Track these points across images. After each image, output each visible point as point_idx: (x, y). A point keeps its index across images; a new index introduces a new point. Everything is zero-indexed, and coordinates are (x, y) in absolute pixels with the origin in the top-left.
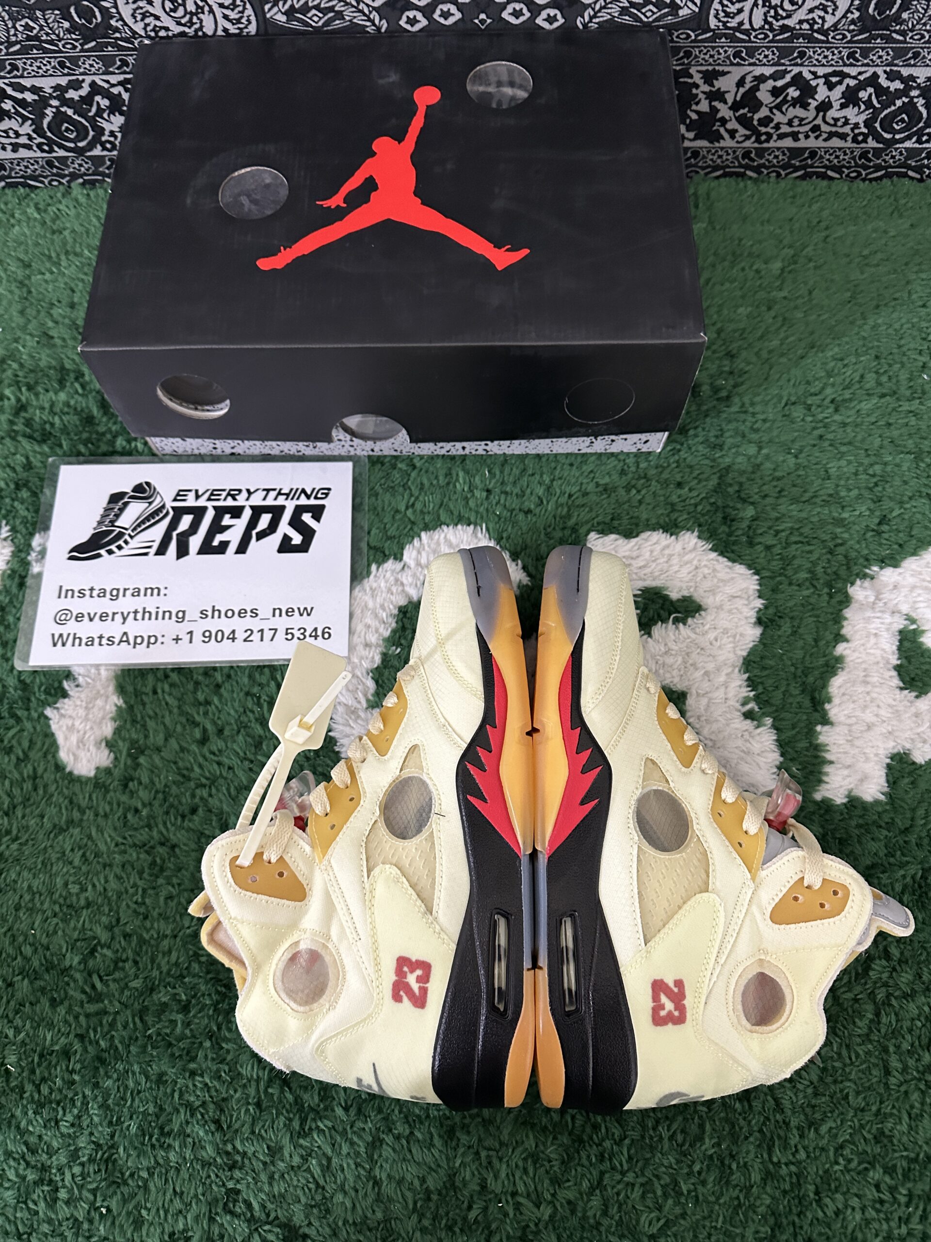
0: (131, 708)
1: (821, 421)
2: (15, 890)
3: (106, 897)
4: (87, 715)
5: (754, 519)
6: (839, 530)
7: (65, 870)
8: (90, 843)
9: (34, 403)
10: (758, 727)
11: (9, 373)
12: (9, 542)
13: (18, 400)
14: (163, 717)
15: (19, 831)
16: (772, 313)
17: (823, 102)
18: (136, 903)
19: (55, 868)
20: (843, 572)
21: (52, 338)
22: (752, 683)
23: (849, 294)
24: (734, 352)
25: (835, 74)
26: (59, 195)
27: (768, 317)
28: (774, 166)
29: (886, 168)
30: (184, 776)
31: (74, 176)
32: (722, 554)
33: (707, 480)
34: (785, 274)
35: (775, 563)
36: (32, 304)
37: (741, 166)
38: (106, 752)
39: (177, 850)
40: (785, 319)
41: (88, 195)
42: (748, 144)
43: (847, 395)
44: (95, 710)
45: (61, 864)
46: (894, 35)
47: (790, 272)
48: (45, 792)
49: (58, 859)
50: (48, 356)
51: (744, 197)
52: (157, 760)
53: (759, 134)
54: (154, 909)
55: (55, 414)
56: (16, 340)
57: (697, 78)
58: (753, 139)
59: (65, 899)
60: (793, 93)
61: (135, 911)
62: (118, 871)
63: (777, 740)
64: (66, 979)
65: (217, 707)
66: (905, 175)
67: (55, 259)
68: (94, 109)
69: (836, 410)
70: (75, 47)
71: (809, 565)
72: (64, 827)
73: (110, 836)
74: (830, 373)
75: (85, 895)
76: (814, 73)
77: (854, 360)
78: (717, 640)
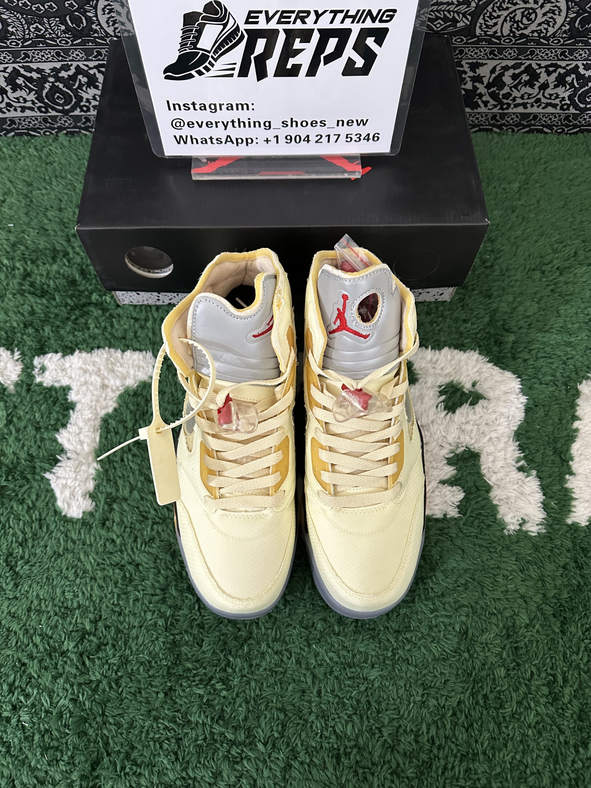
0: (107, 471)
1: (551, 281)
2: (27, 598)
3: (91, 600)
4: (76, 476)
5: (515, 342)
6: (569, 349)
7: (62, 583)
8: (79, 564)
9: (36, 272)
10: (527, 477)
11: (19, 252)
12: (20, 362)
13: (25, 270)
14: (128, 477)
15: (30, 557)
16: (515, 214)
17: (544, 83)
18: (113, 604)
19: (55, 583)
20: (574, 376)
21: (47, 230)
22: (521, 448)
23: (563, 203)
24: (493, 238)
25: (552, 65)
26: (50, 140)
27: (513, 217)
28: (511, 125)
29: (580, 126)
30: (143, 516)
31: (60, 129)
32: (495, 364)
33: (482, 318)
34: (522, 190)
35: (530, 370)
36: (33, 209)
37: (490, 125)
38: (90, 501)
39: (141, 568)
40: (523, 218)
41: (70, 141)
42: (495, 110)
43: (567, 264)
44: (81, 473)
45: (59, 578)
46: (590, 41)
47: (524, 189)
48: (48, 529)
49: (58, 575)
50: (45, 241)
51: (493, 143)
52: (125, 506)
53: (502, 104)
54: (125, 608)
55: (50, 279)
56: (23, 232)
57: (466, 68)
58: (499, 107)
59: (63, 603)
60: (525, 77)
61: (112, 610)
62: (101, 582)
63: (540, 485)
64: (65, 659)
67: (48, 181)
68: (77, 84)
69: (561, 274)
70: (67, 43)
71: (552, 372)
72: (61, 553)
73: (94, 559)
74: (555, 251)
75: (77, 599)
76: (539, 65)
77: (569, 243)
78: (496, 420)
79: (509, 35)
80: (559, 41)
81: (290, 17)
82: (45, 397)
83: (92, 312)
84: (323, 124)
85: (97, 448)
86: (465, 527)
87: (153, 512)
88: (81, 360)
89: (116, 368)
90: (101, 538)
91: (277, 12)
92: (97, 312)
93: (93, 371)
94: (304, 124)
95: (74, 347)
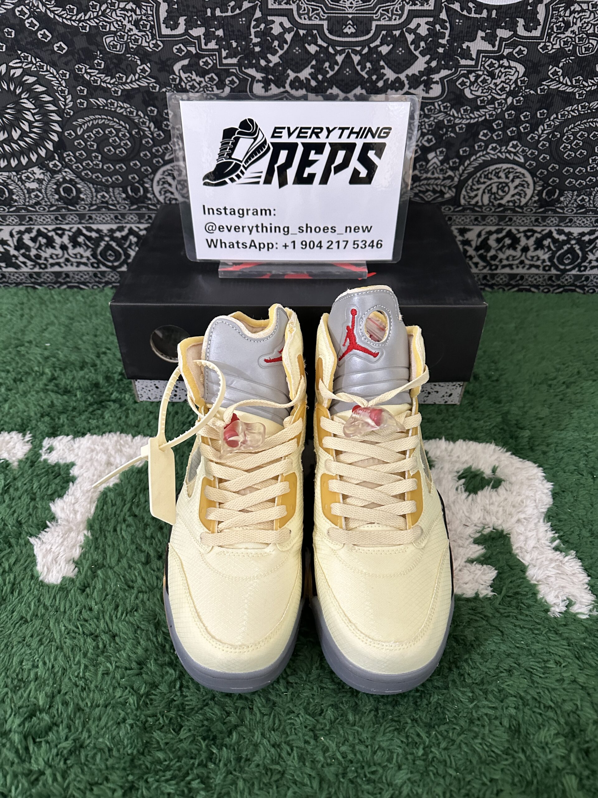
0: (96, 539)
1: (559, 392)
3: (53, 672)
4: (62, 542)
5: (531, 438)
6: (588, 444)
7: (23, 650)
8: (47, 632)
9: (63, 377)
11: (50, 363)
12: (29, 443)
13: (53, 375)
14: (119, 545)
16: (515, 344)
17: (525, 246)
18: (77, 677)
19: (14, 650)
21: (79, 349)
22: (554, 528)
25: (529, 230)
27: (513, 347)
28: (500, 284)
29: (563, 286)
31: (107, 283)
32: (514, 454)
33: (494, 418)
34: (518, 329)
35: (551, 461)
36: (71, 334)
37: (482, 284)
38: (73, 566)
39: (117, 639)
40: (523, 347)
42: (486, 271)
43: (572, 380)
44: (69, 539)
45: (20, 645)
46: (558, 210)
47: (521, 328)
48: (19, 595)
49: (19, 642)
50: (76, 356)
52: (110, 573)
53: (491, 265)
54: (91, 682)
55: (75, 381)
56: (58, 350)
57: (456, 233)
59: (17, 675)
60: (508, 241)
61: (75, 684)
62: (67, 651)
63: (582, 566)
64: (4, 741)
65: (159, 541)
66: (575, 291)
67: (89, 317)
68: (128, 243)
69: (568, 387)
70: (125, 208)
71: (574, 463)
72: (29, 620)
73: (65, 626)
74: (558, 370)
75: (36, 670)
76: (518, 230)
77: (570, 363)
78: (523, 502)
79: (488, 204)
80: (532, 210)
81: (307, 133)
82: (47, 471)
83: (110, 406)
84: (333, 230)
85: (91, 518)
86: (501, 607)
87: (140, 581)
88: (90, 442)
89: (124, 449)
90: (77, 605)
91: (297, 128)
92: (113, 406)
93: (101, 450)
94: (317, 230)
95: (85, 431)
